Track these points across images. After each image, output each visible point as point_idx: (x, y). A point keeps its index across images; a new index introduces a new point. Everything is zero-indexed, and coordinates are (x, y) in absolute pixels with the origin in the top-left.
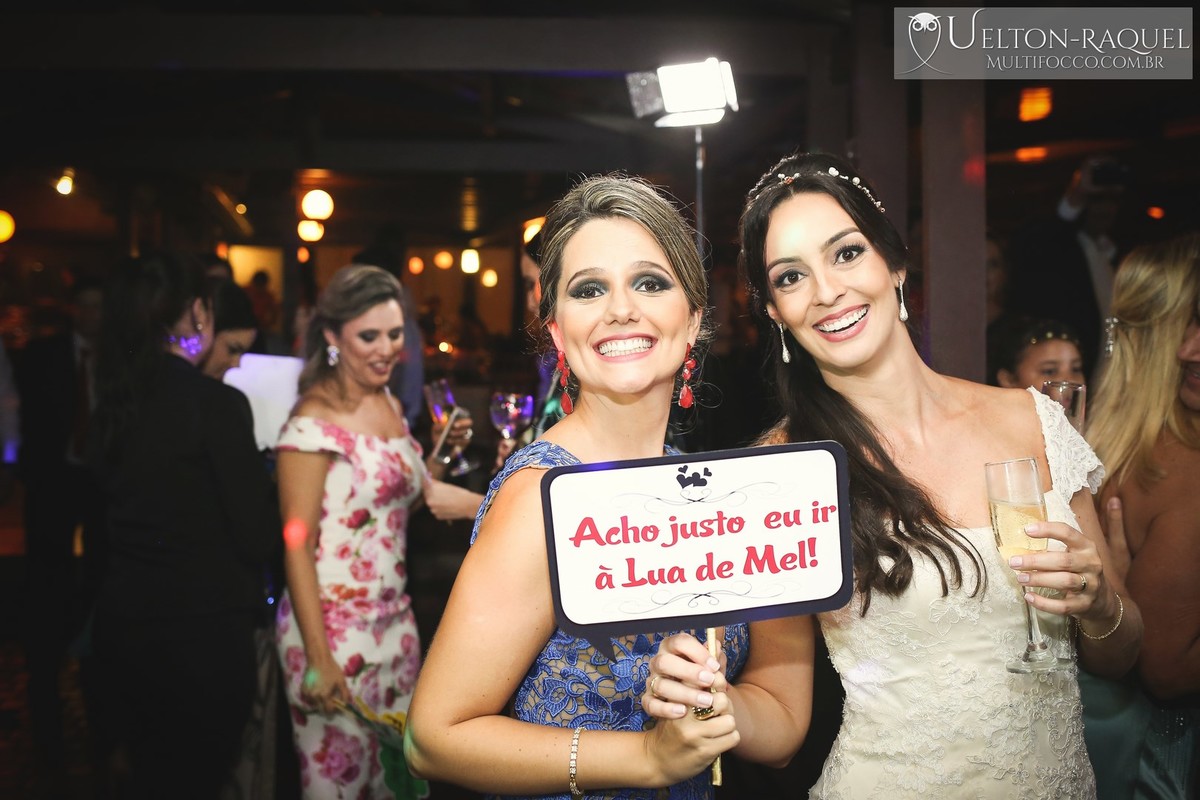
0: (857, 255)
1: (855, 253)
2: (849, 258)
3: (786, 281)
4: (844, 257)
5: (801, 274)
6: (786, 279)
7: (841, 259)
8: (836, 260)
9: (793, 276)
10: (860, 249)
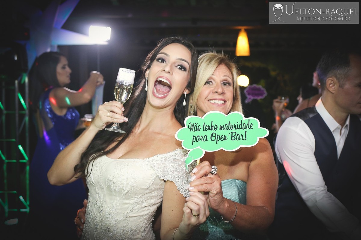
0: (183, 70)
1: (183, 69)
2: (181, 69)
3: (160, 61)
4: (180, 67)
5: (166, 62)
6: (161, 60)
7: (179, 67)
8: (177, 66)
9: (163, 61)
10: (185, 70)
